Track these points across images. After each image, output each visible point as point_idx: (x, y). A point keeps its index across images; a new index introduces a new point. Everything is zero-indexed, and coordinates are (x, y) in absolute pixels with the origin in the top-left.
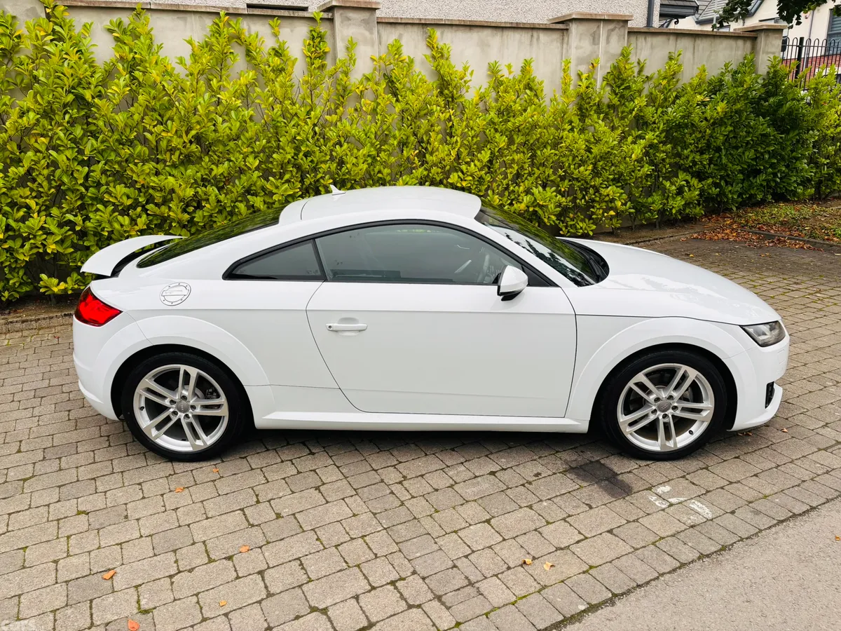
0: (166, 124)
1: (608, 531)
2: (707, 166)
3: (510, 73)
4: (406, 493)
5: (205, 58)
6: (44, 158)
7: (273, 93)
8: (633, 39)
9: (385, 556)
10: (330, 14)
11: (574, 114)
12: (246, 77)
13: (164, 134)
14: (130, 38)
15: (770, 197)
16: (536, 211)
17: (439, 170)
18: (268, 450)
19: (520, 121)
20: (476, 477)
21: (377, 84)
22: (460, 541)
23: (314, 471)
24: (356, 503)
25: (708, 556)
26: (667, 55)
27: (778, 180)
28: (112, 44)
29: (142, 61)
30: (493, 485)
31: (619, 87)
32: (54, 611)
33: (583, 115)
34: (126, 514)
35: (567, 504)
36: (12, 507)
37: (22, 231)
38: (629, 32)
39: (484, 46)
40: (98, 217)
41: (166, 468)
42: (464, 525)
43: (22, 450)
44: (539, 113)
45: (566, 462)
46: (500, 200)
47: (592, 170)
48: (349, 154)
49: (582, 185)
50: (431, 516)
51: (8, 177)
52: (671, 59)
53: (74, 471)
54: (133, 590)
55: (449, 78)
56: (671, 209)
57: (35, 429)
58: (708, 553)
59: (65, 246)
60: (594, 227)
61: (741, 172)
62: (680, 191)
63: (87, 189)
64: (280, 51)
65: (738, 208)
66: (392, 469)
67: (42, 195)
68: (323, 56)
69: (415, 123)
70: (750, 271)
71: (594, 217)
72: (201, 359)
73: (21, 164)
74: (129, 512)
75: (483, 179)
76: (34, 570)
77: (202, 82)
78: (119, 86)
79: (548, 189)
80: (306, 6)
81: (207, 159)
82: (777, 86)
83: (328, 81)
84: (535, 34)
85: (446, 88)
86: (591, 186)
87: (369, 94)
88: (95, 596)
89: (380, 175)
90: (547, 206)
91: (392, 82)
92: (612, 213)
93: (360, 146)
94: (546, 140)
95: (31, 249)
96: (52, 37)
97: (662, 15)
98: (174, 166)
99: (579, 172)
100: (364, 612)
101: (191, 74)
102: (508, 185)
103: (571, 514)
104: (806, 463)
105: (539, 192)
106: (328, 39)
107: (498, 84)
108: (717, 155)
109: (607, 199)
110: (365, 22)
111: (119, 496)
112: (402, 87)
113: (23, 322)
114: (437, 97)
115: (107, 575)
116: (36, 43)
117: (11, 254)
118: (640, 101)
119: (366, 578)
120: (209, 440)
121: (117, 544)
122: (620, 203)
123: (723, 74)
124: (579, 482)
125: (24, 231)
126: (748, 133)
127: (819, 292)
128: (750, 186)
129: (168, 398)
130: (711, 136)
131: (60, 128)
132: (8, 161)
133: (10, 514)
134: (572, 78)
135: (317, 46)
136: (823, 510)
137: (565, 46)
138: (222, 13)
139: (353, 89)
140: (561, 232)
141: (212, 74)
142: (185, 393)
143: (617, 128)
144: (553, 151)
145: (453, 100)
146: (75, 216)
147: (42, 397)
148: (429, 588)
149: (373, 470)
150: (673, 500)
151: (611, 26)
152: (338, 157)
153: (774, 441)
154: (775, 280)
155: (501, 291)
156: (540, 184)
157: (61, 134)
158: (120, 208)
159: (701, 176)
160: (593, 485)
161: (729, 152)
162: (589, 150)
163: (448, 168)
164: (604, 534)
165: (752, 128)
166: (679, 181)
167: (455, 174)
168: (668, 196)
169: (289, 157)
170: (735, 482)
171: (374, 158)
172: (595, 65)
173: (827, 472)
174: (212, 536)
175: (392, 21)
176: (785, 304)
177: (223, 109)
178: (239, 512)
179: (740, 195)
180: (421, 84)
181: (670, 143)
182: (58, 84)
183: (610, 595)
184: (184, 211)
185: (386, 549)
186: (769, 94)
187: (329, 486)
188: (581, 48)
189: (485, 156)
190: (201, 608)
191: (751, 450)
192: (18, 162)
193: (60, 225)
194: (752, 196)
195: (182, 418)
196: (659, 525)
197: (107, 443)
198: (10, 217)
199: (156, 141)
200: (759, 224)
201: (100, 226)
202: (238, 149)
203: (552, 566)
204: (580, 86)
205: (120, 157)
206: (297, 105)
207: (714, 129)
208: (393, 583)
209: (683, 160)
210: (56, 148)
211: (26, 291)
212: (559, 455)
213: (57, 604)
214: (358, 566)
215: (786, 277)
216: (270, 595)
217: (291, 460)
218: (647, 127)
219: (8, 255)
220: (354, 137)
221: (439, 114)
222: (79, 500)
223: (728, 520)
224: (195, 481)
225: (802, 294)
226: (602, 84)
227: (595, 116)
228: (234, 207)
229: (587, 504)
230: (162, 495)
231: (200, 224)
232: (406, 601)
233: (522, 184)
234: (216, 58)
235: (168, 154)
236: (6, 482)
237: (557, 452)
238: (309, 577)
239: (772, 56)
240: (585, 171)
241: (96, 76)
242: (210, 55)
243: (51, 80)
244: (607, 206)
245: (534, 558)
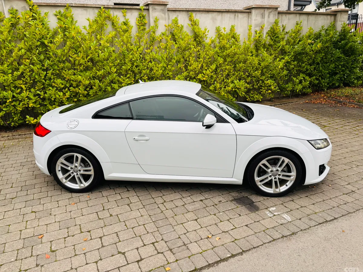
0: (78, 54)
1: (246, 226)
2: (313, 71)
3: (225, 31)
4: (164, 207)
5: (95, 26)
6: (28, 68)
7: (123, 41)
8: (280, 16)
9: (152, 233)
10: (148, 7)
11: (253, 49)
12: (111, 34)
13: (77, 58)
14: (64, 18)
15: (342, 85)
16: (236, 90)
17: (194, 73)
18: (111, 189)
19: (229, 52)
20: (194, 202)
21: (167, 36)
22: (183, 227)
23: (128, 198)
24: (143, 211)
25: (286, 237)
26: (295, 23)
27: (346, 77)
28: (57, 21)
29: (68, 28)
30: (201, 205)
31: (273, 37)
32: (18, 250)
33: (257, 50)
34: (50, 213)
35: (231, 214)
36: (7, 209)
37: (19, 98)
38: (278, 13)
39: (214, 20)
40: (50, 92)
41: (69, 195)
42: (186, 221)
43: (13, 187)
44: (237, 48)
45: (233, 197)
46: (220, 86)
47: (261, 73)
48: (155, 66)
49: (256, 79)
50: (173, 217)
51: (13, 76)
52: (297, 24)
53: (32, 195)
54: (49, 243)
55: (198, 34)
56: (296, 90)
57: (19, 178)
58: (286, 235)
59: (37, 104)
60: (262, 97)
61: (329, 73)
62: (301, 82)
63: (46, 81)
64: (126, 23)
65: (327, 89)
66: (160, 198)
67: (27, 83)
68: (144, 25)
69: (183, 53)
70: (329, 117)
71: (262, 93)
72: (82, 151)
73: (19, 70)
74: (52, 212)
75: (213, 77)
76: (12, 234)
77: (93, 36)
78: (59, 39)
79: (241, 81)
80: (139, 3)
81: (95, 68)
82: (345, 36)
83: (146, 36)
84: (237, 14)
85: (197, 38)
86: (260, 80)
87: (164, 40)
88: (34, 245)
89: (168, 75)
90: (240, 88)
91: (174, 35)
92: (270, 91)
93: (160, 63)
94: (240, 60)
95: (23, 105)
96: (32, 18)
97: (295, 5)
98: (81, 71)
99: (255, 74)
100: (139, 254)
101: (89, 33)
102: (223, 79)
103: (231, 218)
104: (337, 199)
105: (237, 82)
106: (147, 18)
107: (219, 35)
108: (318, 66)
109: (267, 85)
110: (162, 10)
111: (49, 206)
112: (178, 37)
113: (19, 135)
114: (193, 41)
115: (40, 237)
116: (25, 21)
117: (15, 107)
118: (283, 43)
119: (142, 241)
120: (86, 184)
121: (46, 225)
122: (273, 87)
123: (321, 31)
124: (237, 205)
125: (20, 97)
126: (332, 56)
127: (358, 126)
128: (333, 80)
129: (70, 167)
130: (315, 58)
131: (35, 56)
132: (14, 69)
133: (5, 212)
134: (252, 33)
135: (142, 21)
136: (340, 220)
137: (250, 19)
138: (102, 7)
139: (157, 38)
140: (247, 100)
141: (98, 33)
142: (76, 165)
143: (272, 55)
144: (243, 65)
145: (200, 43)
146: (41, 92)
147: (23, 166)
148: (167, 246)
149: (152, 198)
150: (276, 214)
151: (270, 10)
152: (150, 67)
153: (324, 190)
154: (339, 121)
155: (204, 125)
156: (238, 79)
157: (35, 58)
158: (59, 89)
159: (310, 75)
160: (243, 206)
161: (323, 65)
162: (259, 64)
163: (197, 72)
164: (244, 227)
165: (333, 54)
166: (300, 77)
167: (201, 75)
168: (295, 84)
169: (129, 67)
170: (304, 207)
171: (165, 68)
172: (263, 27)
173: (345, 204)
174: (83, 222)
175: (174, 9)
176: (342, 131)
177: (102, 47)
178: (95, 213)
179: (328, 84)
180: (186, 36)
181: (297, 61)
182: (34, 38)
183: (241, 251)
184: (85, 90)
185: (152, 230)
186: (342, 39)
187: (133, 204)
188: (257, 20)
189: (213, 67)
190: (75, 251)
191: (313, 193)
192: (17, 70)
193: (35, 96)
194: (333, 84)
195: (75, 175)
196: (267, 223)
197: (47, 185)
198: (14, 92)
199: (74, 61)
200: (336, 96)
201: (51, 96)
202: (108, 64)
203: (219, 239)
204: (256, 36)
205: (59, 68)
206: (133, 46)
207: (316, 55)
208: (153, 243)
209: (302, 68)
210: (33, 64)
211: (21, 123)
212: (231, 194)
213: (19, 247)
214: (140, 236)
215: (344, 120)
216: (103, 246)
217: (119, 193)
218: (286, 54)
219: (14, 108)
220: (157, 59)
221: (194, 49)
222: (33, 207)
223: (298, 223)
224: (80, 201)
225: (350, 127)
226: (266, 35)
227: (263, 49)
228: (106, 88)
229: (239, 214)
230: (66, 206)
231: (91, 95)
232: (157, 251)
233: (230, 79)
234: (100, 26)
235: (79, 66)
236: (5, 199)
237: (230, 192)
238: (120, 240)
239: (343, 23)
240: (258, 73)
241: (50, 34)
242: (97, 25)
243: (31, 36)
244: (268, 88)
245: (213, 235)
